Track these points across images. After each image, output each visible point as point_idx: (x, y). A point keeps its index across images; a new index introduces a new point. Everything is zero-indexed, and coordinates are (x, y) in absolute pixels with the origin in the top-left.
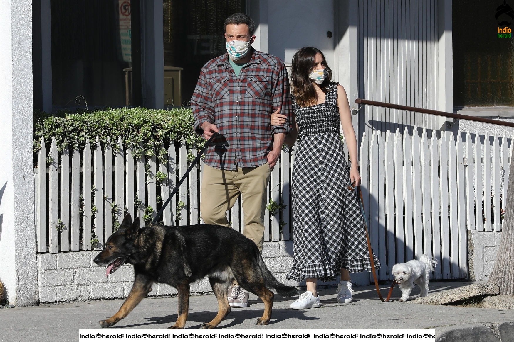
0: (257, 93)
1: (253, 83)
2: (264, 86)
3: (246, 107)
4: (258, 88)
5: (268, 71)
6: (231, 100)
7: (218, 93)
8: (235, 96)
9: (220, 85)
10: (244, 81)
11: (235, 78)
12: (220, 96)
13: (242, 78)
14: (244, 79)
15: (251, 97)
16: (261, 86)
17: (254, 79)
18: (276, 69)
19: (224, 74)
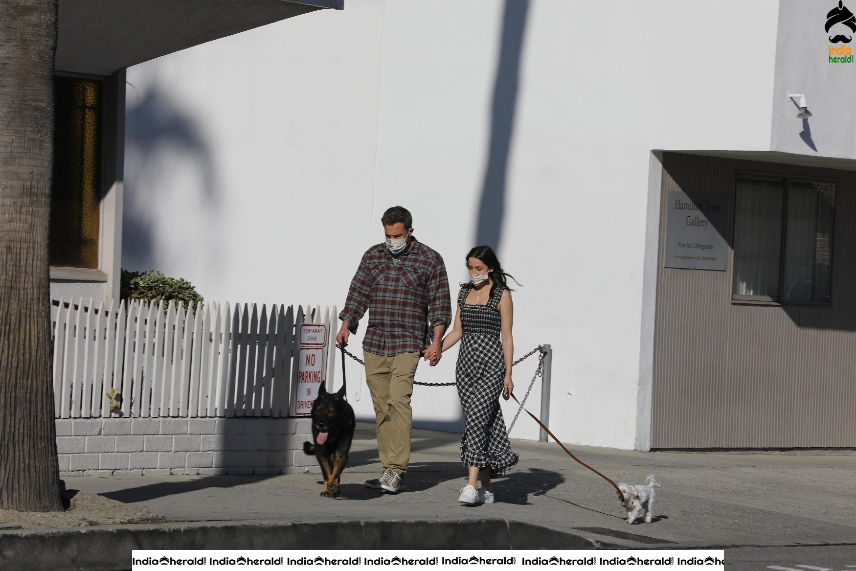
0: (410, 283)
1: (408, 272)
2: (418, 277)
3: (398, 295)
4: (411, 278)
5: (425, 263)
6: (386, 287)
7: (374, 279)
8: (390, 283)
9: (377, 271)
10: (400, 269)
11: (391, 266)
12: (376, 281)
13: (398, 266)
14: (400, 267)
15: (404, 286)
16: (415, 276)
17: (409, 269)
18: (433, 262)
19: (383, 261)
